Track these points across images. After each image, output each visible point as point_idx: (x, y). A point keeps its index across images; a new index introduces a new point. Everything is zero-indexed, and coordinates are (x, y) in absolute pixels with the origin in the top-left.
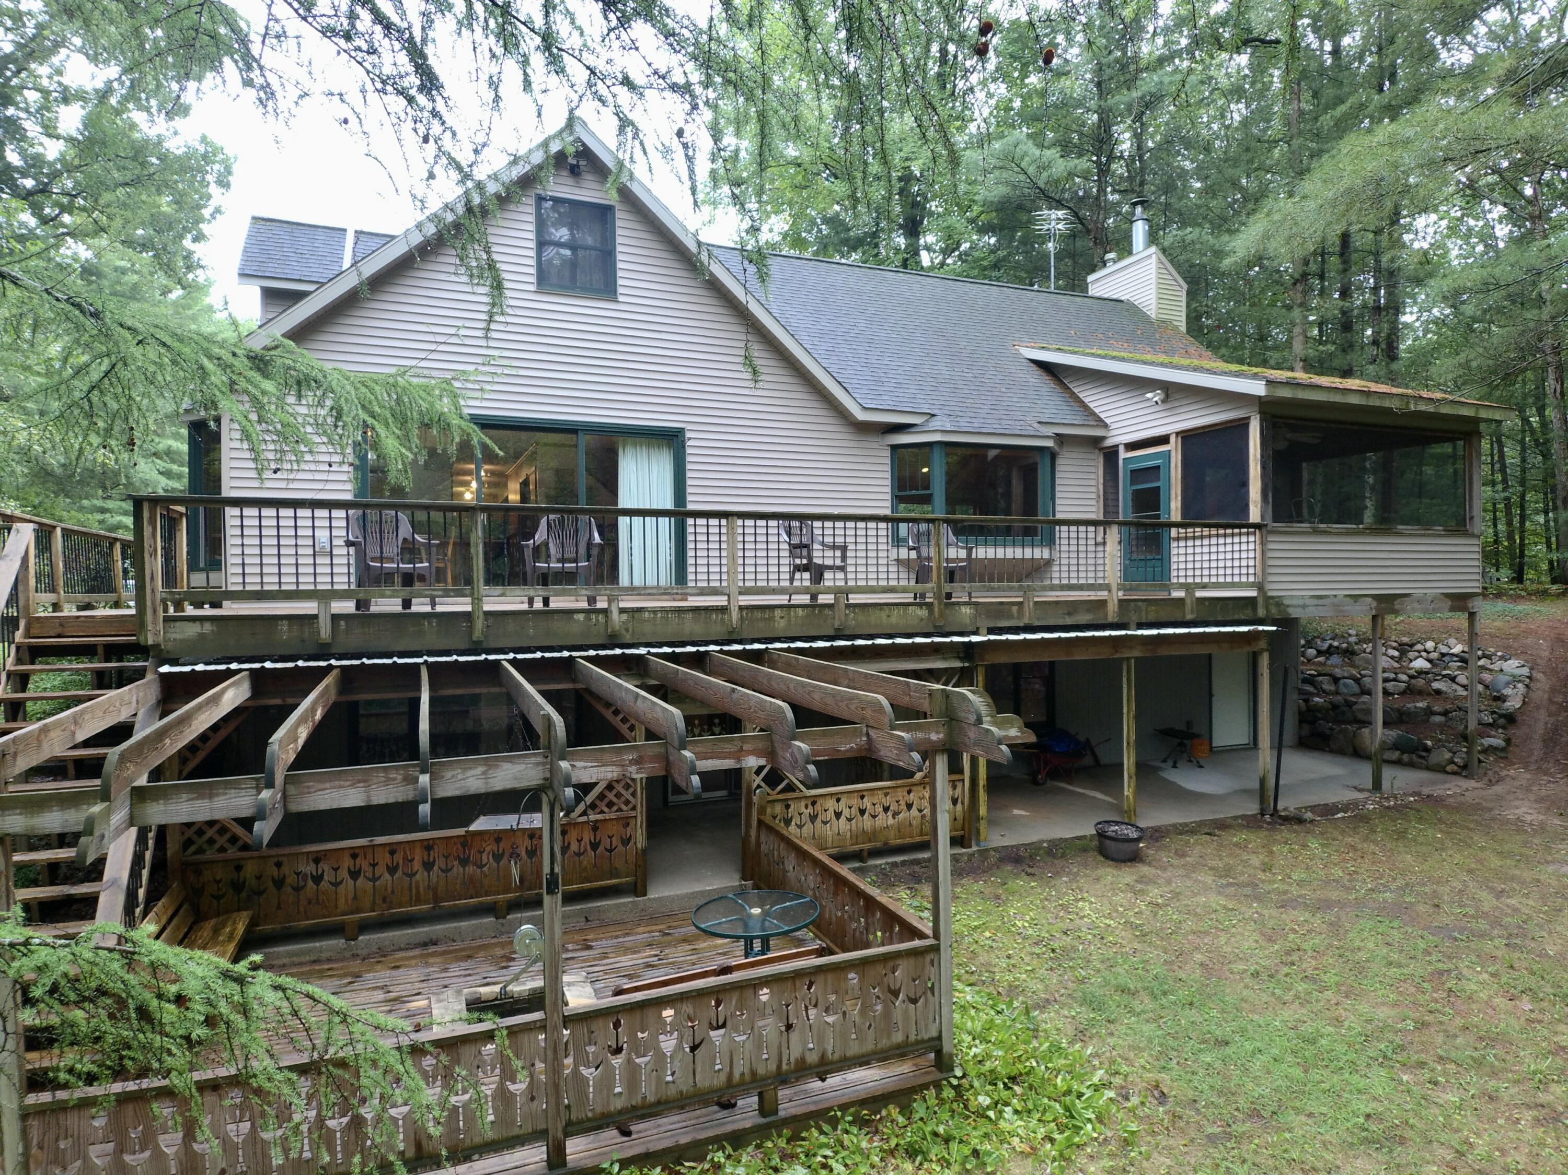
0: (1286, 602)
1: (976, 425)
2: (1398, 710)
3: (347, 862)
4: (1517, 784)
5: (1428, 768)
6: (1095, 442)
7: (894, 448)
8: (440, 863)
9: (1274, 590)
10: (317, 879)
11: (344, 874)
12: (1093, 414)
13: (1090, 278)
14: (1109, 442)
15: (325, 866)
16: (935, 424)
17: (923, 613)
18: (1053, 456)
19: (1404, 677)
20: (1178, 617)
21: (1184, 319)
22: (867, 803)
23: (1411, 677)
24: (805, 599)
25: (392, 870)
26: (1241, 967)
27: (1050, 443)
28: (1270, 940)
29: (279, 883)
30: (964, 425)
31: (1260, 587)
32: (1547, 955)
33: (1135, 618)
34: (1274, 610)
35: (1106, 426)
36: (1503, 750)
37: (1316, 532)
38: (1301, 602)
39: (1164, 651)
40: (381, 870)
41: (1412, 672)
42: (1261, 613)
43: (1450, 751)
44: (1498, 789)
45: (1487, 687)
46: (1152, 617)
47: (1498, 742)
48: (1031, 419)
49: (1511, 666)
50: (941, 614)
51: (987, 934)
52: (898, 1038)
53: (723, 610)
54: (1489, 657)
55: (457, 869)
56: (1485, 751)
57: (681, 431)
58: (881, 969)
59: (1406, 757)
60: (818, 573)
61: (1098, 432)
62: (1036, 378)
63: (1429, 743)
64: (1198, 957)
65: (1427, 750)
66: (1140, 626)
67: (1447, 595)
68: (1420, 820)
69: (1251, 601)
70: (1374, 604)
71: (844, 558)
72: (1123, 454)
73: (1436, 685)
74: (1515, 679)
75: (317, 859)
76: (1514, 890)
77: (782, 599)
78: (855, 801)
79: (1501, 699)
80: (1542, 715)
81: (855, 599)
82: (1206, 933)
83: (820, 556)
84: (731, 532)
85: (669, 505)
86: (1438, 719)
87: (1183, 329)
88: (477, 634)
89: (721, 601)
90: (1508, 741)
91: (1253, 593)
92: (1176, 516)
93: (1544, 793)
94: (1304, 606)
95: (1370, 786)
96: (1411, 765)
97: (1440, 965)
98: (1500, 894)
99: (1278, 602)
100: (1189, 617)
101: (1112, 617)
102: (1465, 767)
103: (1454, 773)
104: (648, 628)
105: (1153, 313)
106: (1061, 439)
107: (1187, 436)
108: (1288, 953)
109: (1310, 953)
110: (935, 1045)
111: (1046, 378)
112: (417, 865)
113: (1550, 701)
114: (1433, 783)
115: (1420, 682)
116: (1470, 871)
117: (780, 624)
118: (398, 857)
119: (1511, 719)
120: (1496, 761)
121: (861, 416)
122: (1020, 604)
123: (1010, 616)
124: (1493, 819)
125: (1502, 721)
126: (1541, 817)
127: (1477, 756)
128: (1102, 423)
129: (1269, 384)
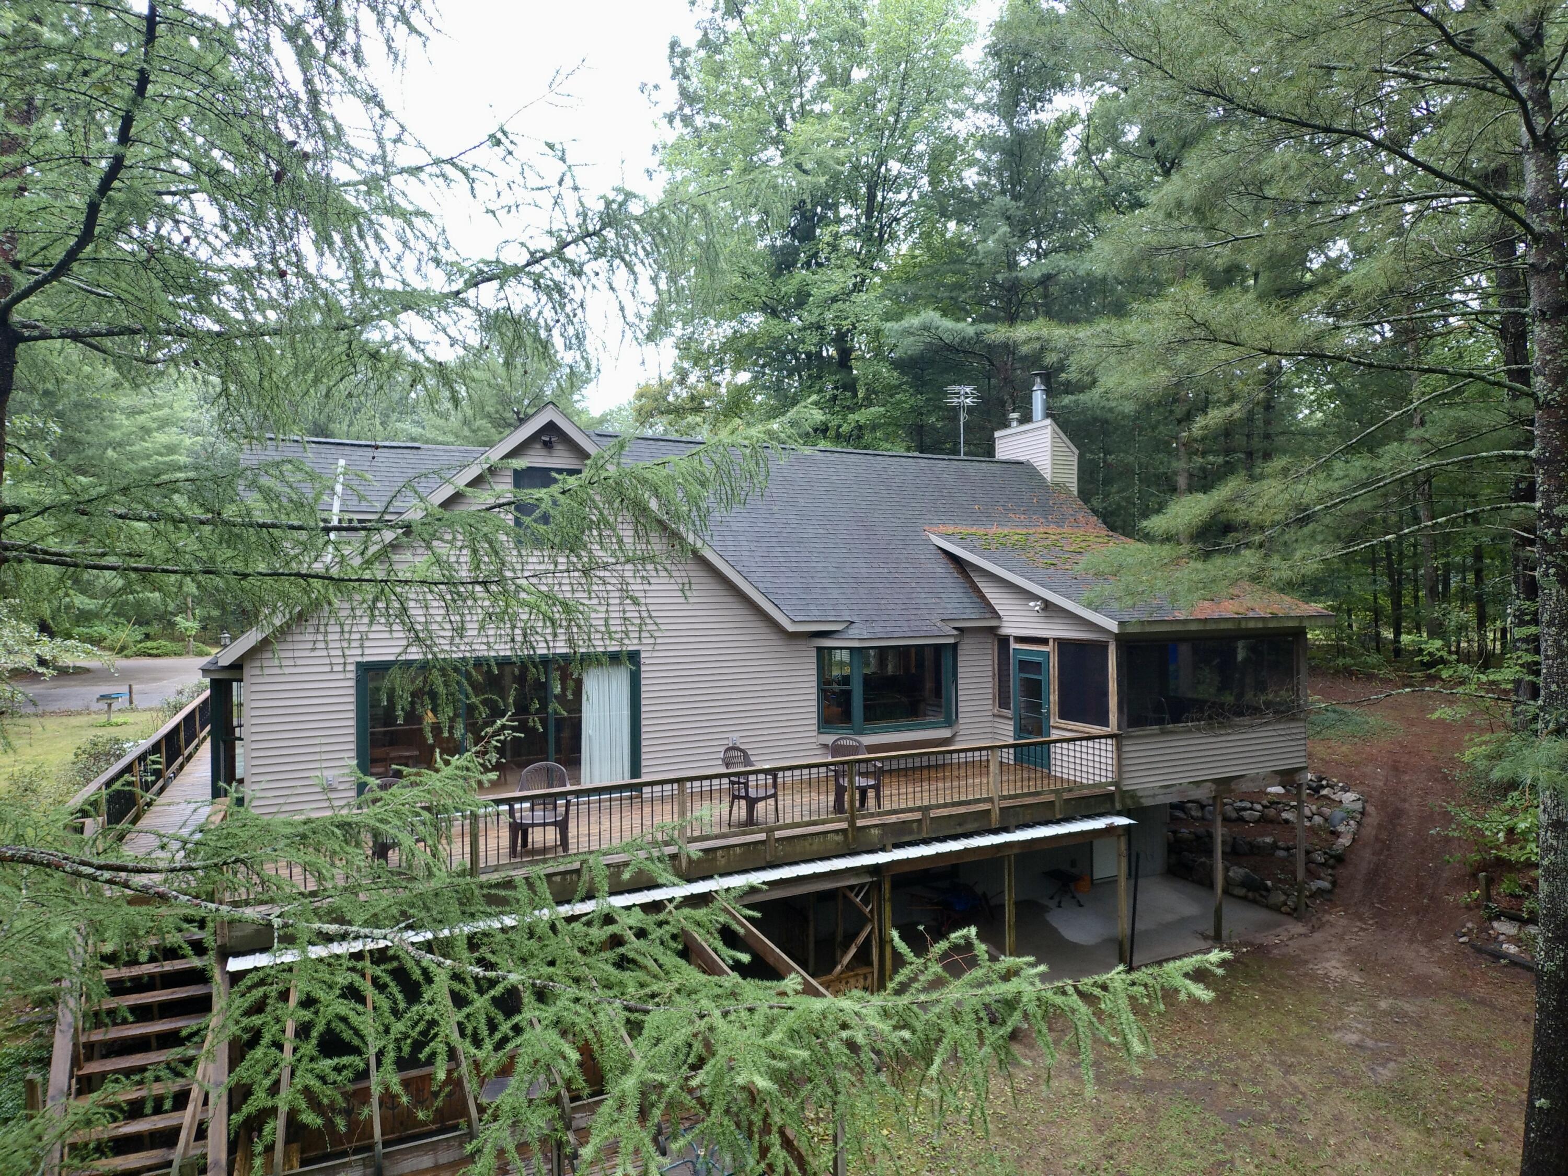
0: (1140, 794)
2: (1250, 843)
4: (1333, 931)
5: (1268, 907)
6: (992, 630)
7: (820, 650)
9: (1132, 785)
12: (989, 605)
13: (997, 434)
14: (1003, 634)
16: (854, 632)
17: (839, 838)
18: (955, 646)
19: (1259, 807)
20: (1049, 817)
21: (1076, 480)
23: (1264, 807)
26: (1072, 1160)
28: (1101, 1131)
30: (878, 629)
31: (1116, 784)
32: (1307, 1140)
33: (1014, 822)
34: (1129, 802)
35: (999, 617)
36: (1330, 892)
37: (1163, 733)
38: (1151, 793)
39: (1038, 847)
41: (1265, 802)
42: (1119, 805)
43: (1285, 893)
44: (1318, 936)
45: (1326, 820)
46: (1027, 819)
47: (1325, 885)
48: (937, 616)
49: (1349, 797)
50: (854, 838)
51: (885, 1132)
54: (1332, 787)
56: (1313, 896)
57: (637, 652)
59: (1250, 895)
61: (994, 622)
62: (941, 568)
63: (1269, 883)
64: (1043, 1152)
65: (1267, 889)
66: (1018, 827)
67: (1276, 772)
68: (1247, 977)
69: (1110, 796)
70: (1214, 787)
72: (1013, 645)
73: (1285, 815)
74: (1350, 815)
76: (1300, 1063)
79: (1336, 834)
80: (1367, 854)
82: (1053, 1123)
86: (1282, 853)
87: (1074, 489)
90: (1334, 883)
91: (1111, 790)
92: (1054, 706)
93: (1353, 943)
94: (1154, 796)
95: (1211, 933)
96: (1254, 902)
97: (1221, 1156)
98: (1288, 1069)
99: (1132, 795)
100: (1059, 816)
101: (994, 824)
102: (1295, 910)
103: (1288, 914)
105: (1048, 476)
106: (960, 633)
107: (1063, 644)
108: (1111, 1144)
109: (1127, 1144)
111: (952, 567)
113: (1377, 839)
114: (1268, 926)
115: (1272, 812)
116: (1271, 1043)
117: (722, 863)
119: (1340, 859)
120: (1322, 904)
121: (791, 628)
122: (919, 821)
123: (911, 832)
124: (1306, 975)
125: (1331, 861)
126: (1345, 973)
127: (1304, 900)
128: (996, 615)
129: (1121, 624)
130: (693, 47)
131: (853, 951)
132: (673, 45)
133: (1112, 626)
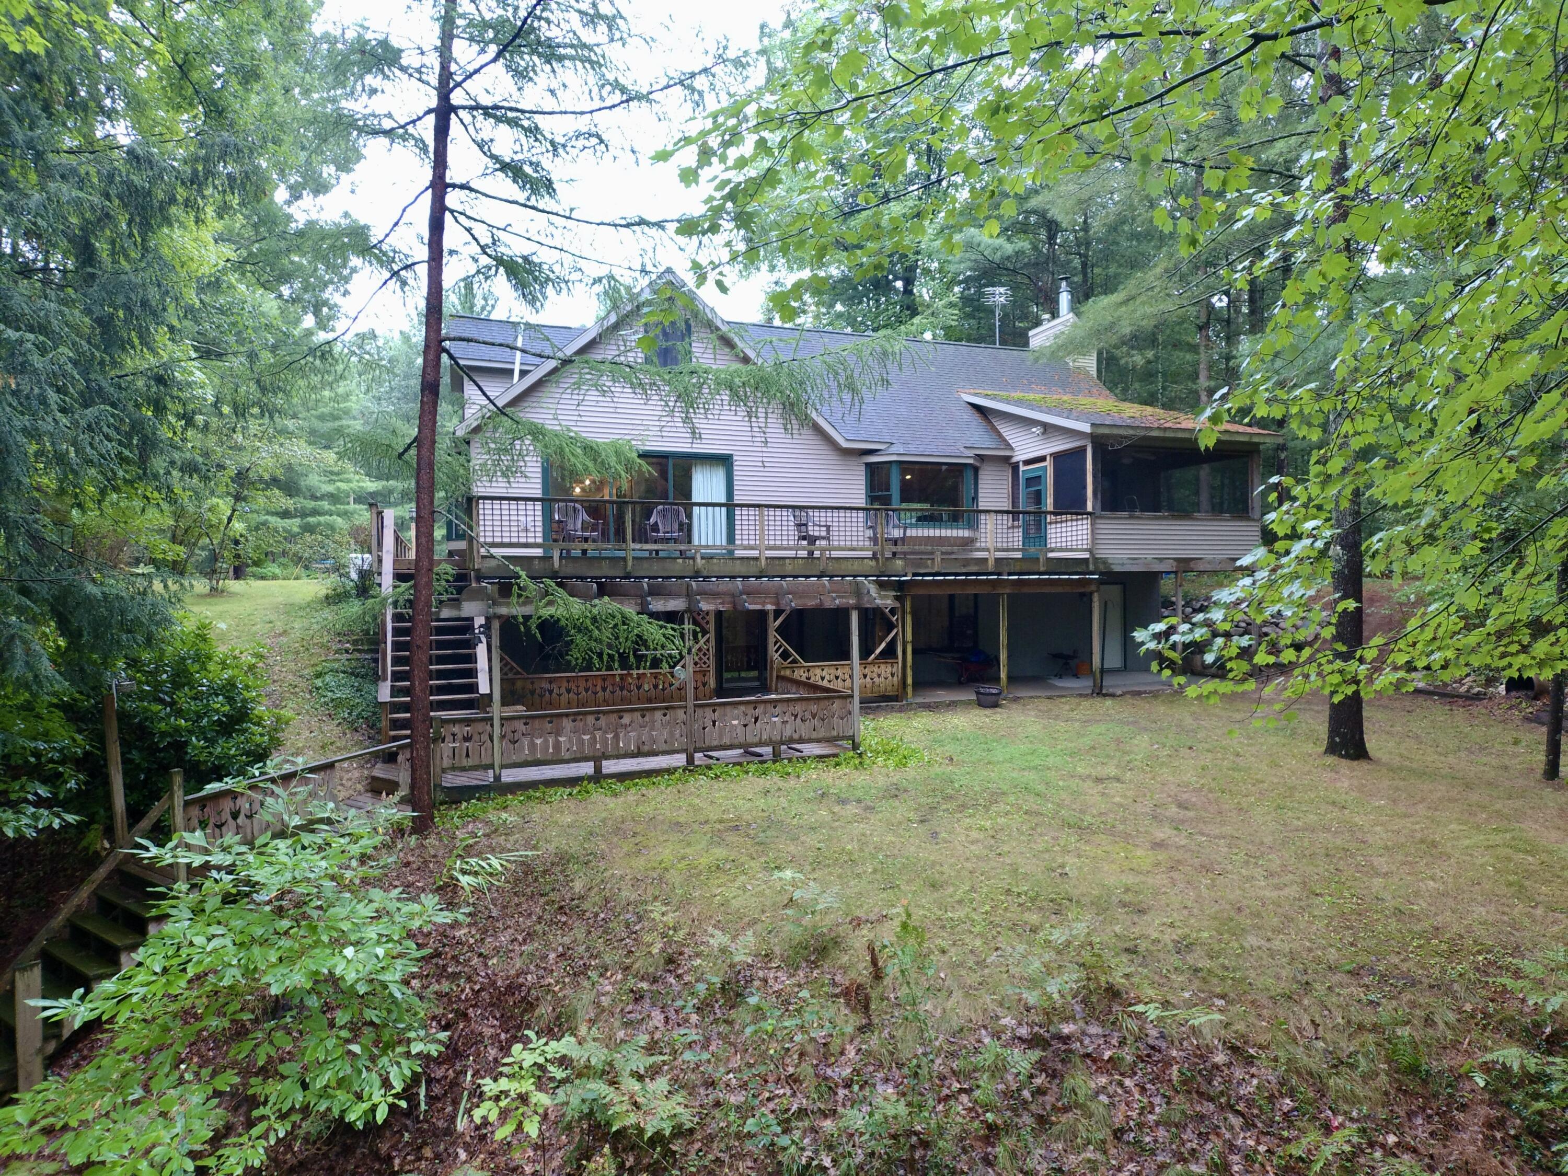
0: (1110, 561)
1: (921, 449)
3: (565, 684)
6: (1008, 458)
7: (867, 464)
8: (610, 688)
9: (1102, 553)
10: (551, 692)
11: (563, 690)
12: (1005, 440)
13: (1031, 333)
14: (1014, 460)
15: (554, 686)
16: (893, 449)
17: (873, 563)
18: (976, 470)
20: (1035, 569)
21: (1095, 365)
22: (839, 672)
24: (804, 554)
25: (587, 690)
27: (971, 461)
29: (533, 692)
30: (912, 449)
31: (1090, 551)
33: (1007, 570)
34: (1101, 566)
35: (1012, 449)
37: (1131, 517)
38: (1119, 561)
39: (1026, 590)
40: (581, 689)
42: (1091, 567)
46: (1017, 569)
48: (960, 446)
50: (884, 564)
52: (834, 733)
53: (756, 559)
55: (618, 692)
57: (731, 456)
58: (826, 702)
60: (812, 540)
61: (1007, 453)
62: (968, 416)
66: (1010, 574)
67: (1231, 559)
69: (1085, 561)
70: (1176, 564)
71: (828, 531)
72: (1022, 467)
75: (551, 681)
77: (791, 553)
78: (833, 671)
81: (835, 554)
83: (813, 531)
84: (761, 515)
85: (723, 500)
87: (1094, 372)
88: (629, 568)
89: (755, 553)
91: (1086, 555)
92: (1050, 507)
94: (1122, 565)
99: (1105, 562)
100: (1042, 569)
101: (991, 569)
104: (716, 568)
105: (1070, 363)
106: (980, 458)
107: (1057, 456)
110: (852, 738)
111: (977, 415)
112: (599, 688)
117: (789, 568)
118: (590, 684)
121: (845, 445)
122: (933, 560)
123: (926, 567)
128: (1009, 447)
129: (1093, 425)
130: (779, 28)
131: (883, 645)
132: (762, 27)
133: (1086, 428)
